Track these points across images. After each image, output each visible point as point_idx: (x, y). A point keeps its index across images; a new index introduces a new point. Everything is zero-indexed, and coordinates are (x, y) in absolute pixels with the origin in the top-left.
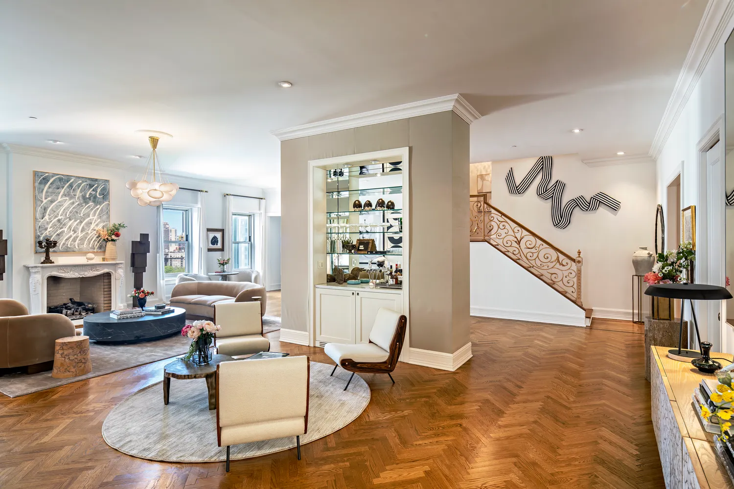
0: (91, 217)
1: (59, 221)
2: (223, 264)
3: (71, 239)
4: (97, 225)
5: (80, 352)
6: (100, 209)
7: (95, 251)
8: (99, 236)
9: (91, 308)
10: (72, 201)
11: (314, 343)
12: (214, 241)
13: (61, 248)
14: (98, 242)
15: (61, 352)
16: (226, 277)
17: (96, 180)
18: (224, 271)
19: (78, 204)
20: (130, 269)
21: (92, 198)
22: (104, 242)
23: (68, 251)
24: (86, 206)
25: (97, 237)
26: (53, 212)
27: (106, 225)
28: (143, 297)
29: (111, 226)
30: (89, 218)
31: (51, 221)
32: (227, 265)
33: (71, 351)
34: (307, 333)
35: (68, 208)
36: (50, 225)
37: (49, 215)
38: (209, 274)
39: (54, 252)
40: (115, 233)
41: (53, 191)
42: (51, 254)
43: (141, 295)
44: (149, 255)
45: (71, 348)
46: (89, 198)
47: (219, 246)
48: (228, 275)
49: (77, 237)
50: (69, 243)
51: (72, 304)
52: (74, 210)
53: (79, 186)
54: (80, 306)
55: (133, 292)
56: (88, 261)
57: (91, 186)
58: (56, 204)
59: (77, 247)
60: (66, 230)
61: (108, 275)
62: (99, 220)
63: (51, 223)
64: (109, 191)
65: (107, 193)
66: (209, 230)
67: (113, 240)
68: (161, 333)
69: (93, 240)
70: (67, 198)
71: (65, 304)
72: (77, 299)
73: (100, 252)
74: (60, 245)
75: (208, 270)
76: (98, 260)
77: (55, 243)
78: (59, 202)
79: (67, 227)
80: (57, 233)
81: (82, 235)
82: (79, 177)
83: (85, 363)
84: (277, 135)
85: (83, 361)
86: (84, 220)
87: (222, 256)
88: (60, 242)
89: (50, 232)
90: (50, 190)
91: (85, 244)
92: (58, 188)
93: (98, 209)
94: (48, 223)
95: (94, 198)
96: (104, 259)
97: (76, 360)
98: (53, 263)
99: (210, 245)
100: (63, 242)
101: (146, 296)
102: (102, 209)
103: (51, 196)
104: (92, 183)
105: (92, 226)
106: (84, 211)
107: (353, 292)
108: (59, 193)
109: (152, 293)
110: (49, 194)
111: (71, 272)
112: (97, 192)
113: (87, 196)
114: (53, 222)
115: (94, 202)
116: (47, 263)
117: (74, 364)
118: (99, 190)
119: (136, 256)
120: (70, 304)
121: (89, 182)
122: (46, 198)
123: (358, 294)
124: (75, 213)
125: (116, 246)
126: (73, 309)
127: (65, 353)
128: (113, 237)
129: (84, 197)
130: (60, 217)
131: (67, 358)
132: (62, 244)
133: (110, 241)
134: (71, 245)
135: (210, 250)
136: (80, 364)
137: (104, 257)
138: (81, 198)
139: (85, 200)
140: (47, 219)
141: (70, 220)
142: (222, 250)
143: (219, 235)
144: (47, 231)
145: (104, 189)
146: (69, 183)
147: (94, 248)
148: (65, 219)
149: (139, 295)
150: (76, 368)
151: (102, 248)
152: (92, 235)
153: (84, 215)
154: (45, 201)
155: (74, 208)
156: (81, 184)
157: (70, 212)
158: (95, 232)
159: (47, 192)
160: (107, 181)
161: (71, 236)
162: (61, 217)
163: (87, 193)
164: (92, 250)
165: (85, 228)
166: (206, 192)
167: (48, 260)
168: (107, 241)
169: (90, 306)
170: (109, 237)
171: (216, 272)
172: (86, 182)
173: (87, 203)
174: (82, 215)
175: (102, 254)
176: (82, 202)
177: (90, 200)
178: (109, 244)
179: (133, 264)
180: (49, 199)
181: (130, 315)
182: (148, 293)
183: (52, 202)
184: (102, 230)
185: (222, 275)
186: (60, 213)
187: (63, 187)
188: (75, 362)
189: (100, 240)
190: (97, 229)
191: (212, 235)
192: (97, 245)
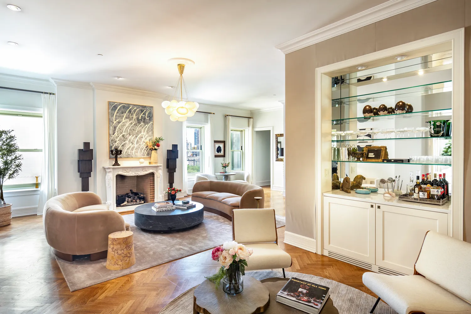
0: (142, 133)
1: (123, 136)
2: (225, 167)
3: (131, 148)
4: (146, 139)
5: (126, 248)
6: (147, 127)
7: (145, 157)
8: (147, 147)
9: (142, 197)
10: (131, 122)
11: (322, 251)
12: (219, 150)
13: (125, 155)
14: (147, 151)
15: (112, 246)
16: (228, 177)
17: (145, 107)
18: (226, 172)
19: (135, 124)
20: (166, 170)
21: (143, 120)
22: (150, 151)
23: (128, 157)
24: (139, 126)
25: (146, 147)
26: (119, 130)
27: (152, 138)
28: (174, 194)
29: (154, 139)
30: (141, 134)
31: (119, 136)
32: (228, 167)
33: (119, 246)
34: (314, 240)
35: (129, 126)
36: (118, 139)
37: (118, 132)
38: (216, 174)
39: (121, 157)
40: (157, 143)
41: (120, 115)
42: (118, 160)
43: (173, 193)
44: (178, 160)
45: (119, 243)
46: (141, 120)
47: (222, 153)
48: (229, 175)
49: (134, 147)
50: (129, 151)
51: (132, 194)
52: (132, 128)
53: (135, 111)
54: (136, 195)
55: (167, 190)
56: (140, 164)
57: (142, 111)
58: (121, 125)
59: (134, 155)
60: (127, 142)
61: (152, 174)
62: (147, 135)
63: (119, 138)
64: (153, 115)
65: (152, 116)
66: (215, 142)
67: (155, 149)
68: (187, 225)
69: (144, 149)
70: (128, 120)
71: (127, 194)
72: (135, 191)
73: (148, 158)
74: (124, 152)
75: (215, 171)
76: (146, 163)
77: (121, 151)
78: (123, 123)
79: (128, 141)
80: (122, 144)
81: (137, 145)
82: (135, 105)
83: (130, 257)
84: (281, 49)
85: (128, 255)
86: (138, 135)
87: (224, 160)
88: (124, 151)
89: (118, 144)
90: (118, 114)
91: (139, 152)
92: (122, 113)
93: (146, 127)
94: (117, 138)
95: (144, 119)
96: (150, 163)
97: (123, 255)
98: (120, 165)
99: (216, 153)
100: (126, 151)
101: (176, 193)
102: (149, 127)
103: (119, 118)
104: (143, 108)
105: (143, 139)
106: (138, 129)
107: (372, 204)
108: (123, 117)
109: (180, 191)
110: (117, 117)
111: (130, 172)
112: (146, 115)
113: (140, 119)
114: (119, 137)
115: (144, 122)
116: (116, 165)
117: (122, 258)
118: (147, 114)
119: (170, 160)
120: (130, 194)
121: (141, 108)
122: (115, 120)
123: (379, 207)
124: (133, 130)
125: (157, 153)
126: (132, 198)
127: (115, 248)
128: (156, 147)
129: (138, 119)
130: (123, 133)
131: (116, 252)
132: (125, 152)
133: (153, 150)
134: (130, 153)
135: (216, 156)
136: (126, 258)
137: (150, 161)
138: (136, 120)
139: (139, 121)
140: (116, 135)
141: (130, 135)
142: (224, 156)
143: (222, 145)
144: (116, 143)
145: (150, 113)
146: (129, 109)
147: (144, 155)
148: (127, 135)
149: (171, 192)
150: (123, 261)
151: (149, 154)
152: (143, 146)
153: (138, 132)
154: (115, 122)
155: (132, 127)
156: (136, 109)
157: (130, 130)
158: (145, 143)
159: (116, 116)
160: (152, 107)
161: (130, 147)
162: (125, 133)
163: (140, 116)
164: (143, 156)
165: (139, 140)
166: (213, 114)
167: (116, 164)
168: (152, 149)
169: (142, 195)
170: (153, 147)
171: (220, 173)
172: (139, 108)
173: (139, 123)
174: (137, 131)
175: (149, 159)
176: (137, 122)
177: (142, 121)
178: (153, 152)
179: (168, 167)
180: (117, 120)
181: (165, 208)
182: (177, 190)
183: (119, 122)
184: (149, 142)
185: (225, 175)
186: (124, 130)
187: (125, 112)
188: (122, 257)
189: (148, 149)
190: (146, 141)
191: (217, 145)
192: (146, 153)
